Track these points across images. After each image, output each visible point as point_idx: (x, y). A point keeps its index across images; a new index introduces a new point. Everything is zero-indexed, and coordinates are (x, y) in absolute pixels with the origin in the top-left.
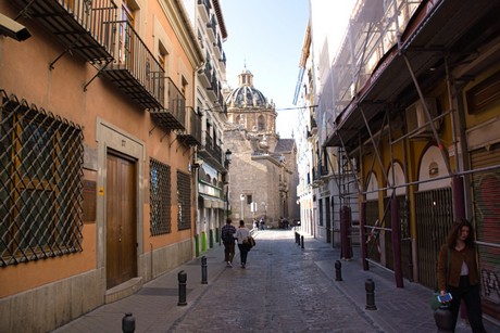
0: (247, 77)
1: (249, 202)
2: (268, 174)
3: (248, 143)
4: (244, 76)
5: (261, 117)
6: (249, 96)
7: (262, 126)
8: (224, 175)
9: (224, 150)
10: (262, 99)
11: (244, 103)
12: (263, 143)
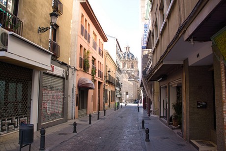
0: (127, 48)
1: (127, 94)
2: (133, 86)
3: (127, 75)
4: (126, 48)
5: (132, 63)
6: (128, 55)
7: (133, 67)
8: (120, 89)
9: (120, 83)
10: (133, 56)
11: (126, 58)
12: (133, 74)
